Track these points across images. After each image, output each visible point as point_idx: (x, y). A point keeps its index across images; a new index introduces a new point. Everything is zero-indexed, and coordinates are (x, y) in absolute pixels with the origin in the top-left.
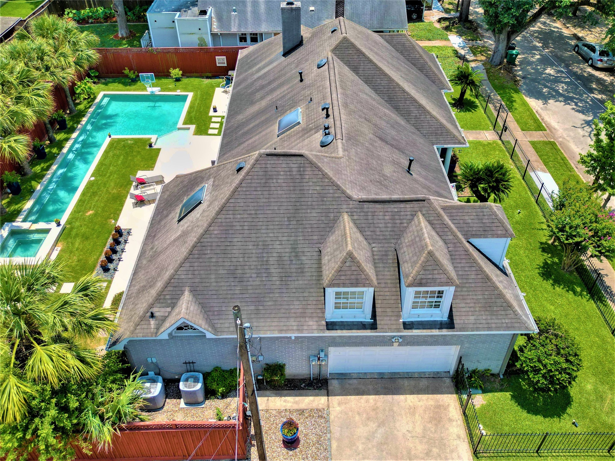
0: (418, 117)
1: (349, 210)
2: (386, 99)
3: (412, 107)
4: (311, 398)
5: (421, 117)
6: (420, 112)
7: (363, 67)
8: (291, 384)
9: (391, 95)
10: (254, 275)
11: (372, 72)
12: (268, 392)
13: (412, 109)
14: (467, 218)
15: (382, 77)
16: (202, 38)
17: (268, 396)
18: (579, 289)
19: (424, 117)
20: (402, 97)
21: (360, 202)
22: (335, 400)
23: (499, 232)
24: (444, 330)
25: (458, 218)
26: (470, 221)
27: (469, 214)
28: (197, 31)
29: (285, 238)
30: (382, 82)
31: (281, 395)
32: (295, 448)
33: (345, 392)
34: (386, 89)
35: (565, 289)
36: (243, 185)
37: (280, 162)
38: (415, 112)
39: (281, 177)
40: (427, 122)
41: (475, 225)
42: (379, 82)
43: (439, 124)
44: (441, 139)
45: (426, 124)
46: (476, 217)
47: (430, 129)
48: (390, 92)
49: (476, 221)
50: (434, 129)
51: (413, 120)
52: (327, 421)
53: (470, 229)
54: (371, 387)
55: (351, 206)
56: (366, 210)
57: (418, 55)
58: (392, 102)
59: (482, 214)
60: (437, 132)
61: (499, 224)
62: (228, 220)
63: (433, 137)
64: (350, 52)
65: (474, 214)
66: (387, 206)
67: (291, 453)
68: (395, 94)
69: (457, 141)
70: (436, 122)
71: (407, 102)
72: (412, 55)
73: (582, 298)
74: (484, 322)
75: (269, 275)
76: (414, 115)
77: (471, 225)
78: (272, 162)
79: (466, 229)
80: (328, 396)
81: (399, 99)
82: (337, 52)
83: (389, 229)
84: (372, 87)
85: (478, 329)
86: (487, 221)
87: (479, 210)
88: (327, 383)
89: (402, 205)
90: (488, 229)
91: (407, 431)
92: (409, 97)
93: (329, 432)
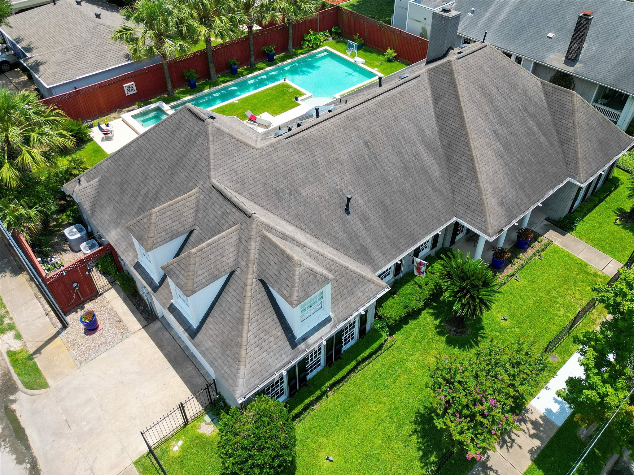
0: (463, 179)
1: (202, 188)
2: (444, 143)
3: (465, 165)
4: (135, 319)
5: (466, 181)
6: (469, 175)
7: (446, 99)
8: (139, 301)
9: (454, 142)
10: (129, 195)
11: (451, 109)
12: (123, 294)
13: (463, 168)
14: (272, 258)
15: (457, 118)
16: (425, 28)
17: (120, 296)
18: (433, 459)
19: (469, 182)
20: (462, 149)
21: (212, 186)
22: (143, 333)
23: (285, 292)
24: (186, 334)
25: (267, 253)
26: (272, 263)
27: (276, 256)
28: (422, 19)
29: (158, 181)
30: (453, 124)
31: (125, 301)
32: (87, 335)
33: (154, 337)
34: (452, 133)
35: (419, 445)
36: (164, 124)
37: (191, 120)
38: (463, 172)
39: (184, 132)
40: (468, 189)
41: (273, 270)
42: (450, 122)
43: (479, 199)
44: (469, 215)
45: (466, 191)
46: (278, 263)
47: (466, 199)
48: (453, 138)
49: (276, 267)
50: (470, 201)
51: (456, 179)
52: (121, 340)
53: (268, 270)
54: (169, 348)
55: (205, 185)
56: (211, 196)
57: (571, 125)
58: (449, 150)
59: (284, 264)
60: (471, 205)
61: (290, 285)
62: (142, 145)
63: (463, 209)
64: (444, 79)
65: (280, 260)
66: (225, 202)
67: (83, 334)
68: (457, 143)
69: (484, 228)
70: (478, 195)
71: (464, 158)
72: (563, 121)
73: (422, 468)
74: (214, 355)
75: (135, 201)
76: (461, 174)
77: (271, 267)
78: (187, 117)
79: (265, 268)
80: (143, 328)
81: (457, 151)
82: (433, 73)
83: (214, 223)
84: (440, 124)
85: (204, 355)
86: (284, 274)
87: (286, 259)
88: (156, 320)
89: (234, 210)
90: (280, 282)
91: (144, 393)
92: (469, 153)
93: (113, 346)
